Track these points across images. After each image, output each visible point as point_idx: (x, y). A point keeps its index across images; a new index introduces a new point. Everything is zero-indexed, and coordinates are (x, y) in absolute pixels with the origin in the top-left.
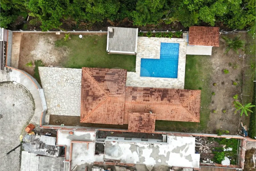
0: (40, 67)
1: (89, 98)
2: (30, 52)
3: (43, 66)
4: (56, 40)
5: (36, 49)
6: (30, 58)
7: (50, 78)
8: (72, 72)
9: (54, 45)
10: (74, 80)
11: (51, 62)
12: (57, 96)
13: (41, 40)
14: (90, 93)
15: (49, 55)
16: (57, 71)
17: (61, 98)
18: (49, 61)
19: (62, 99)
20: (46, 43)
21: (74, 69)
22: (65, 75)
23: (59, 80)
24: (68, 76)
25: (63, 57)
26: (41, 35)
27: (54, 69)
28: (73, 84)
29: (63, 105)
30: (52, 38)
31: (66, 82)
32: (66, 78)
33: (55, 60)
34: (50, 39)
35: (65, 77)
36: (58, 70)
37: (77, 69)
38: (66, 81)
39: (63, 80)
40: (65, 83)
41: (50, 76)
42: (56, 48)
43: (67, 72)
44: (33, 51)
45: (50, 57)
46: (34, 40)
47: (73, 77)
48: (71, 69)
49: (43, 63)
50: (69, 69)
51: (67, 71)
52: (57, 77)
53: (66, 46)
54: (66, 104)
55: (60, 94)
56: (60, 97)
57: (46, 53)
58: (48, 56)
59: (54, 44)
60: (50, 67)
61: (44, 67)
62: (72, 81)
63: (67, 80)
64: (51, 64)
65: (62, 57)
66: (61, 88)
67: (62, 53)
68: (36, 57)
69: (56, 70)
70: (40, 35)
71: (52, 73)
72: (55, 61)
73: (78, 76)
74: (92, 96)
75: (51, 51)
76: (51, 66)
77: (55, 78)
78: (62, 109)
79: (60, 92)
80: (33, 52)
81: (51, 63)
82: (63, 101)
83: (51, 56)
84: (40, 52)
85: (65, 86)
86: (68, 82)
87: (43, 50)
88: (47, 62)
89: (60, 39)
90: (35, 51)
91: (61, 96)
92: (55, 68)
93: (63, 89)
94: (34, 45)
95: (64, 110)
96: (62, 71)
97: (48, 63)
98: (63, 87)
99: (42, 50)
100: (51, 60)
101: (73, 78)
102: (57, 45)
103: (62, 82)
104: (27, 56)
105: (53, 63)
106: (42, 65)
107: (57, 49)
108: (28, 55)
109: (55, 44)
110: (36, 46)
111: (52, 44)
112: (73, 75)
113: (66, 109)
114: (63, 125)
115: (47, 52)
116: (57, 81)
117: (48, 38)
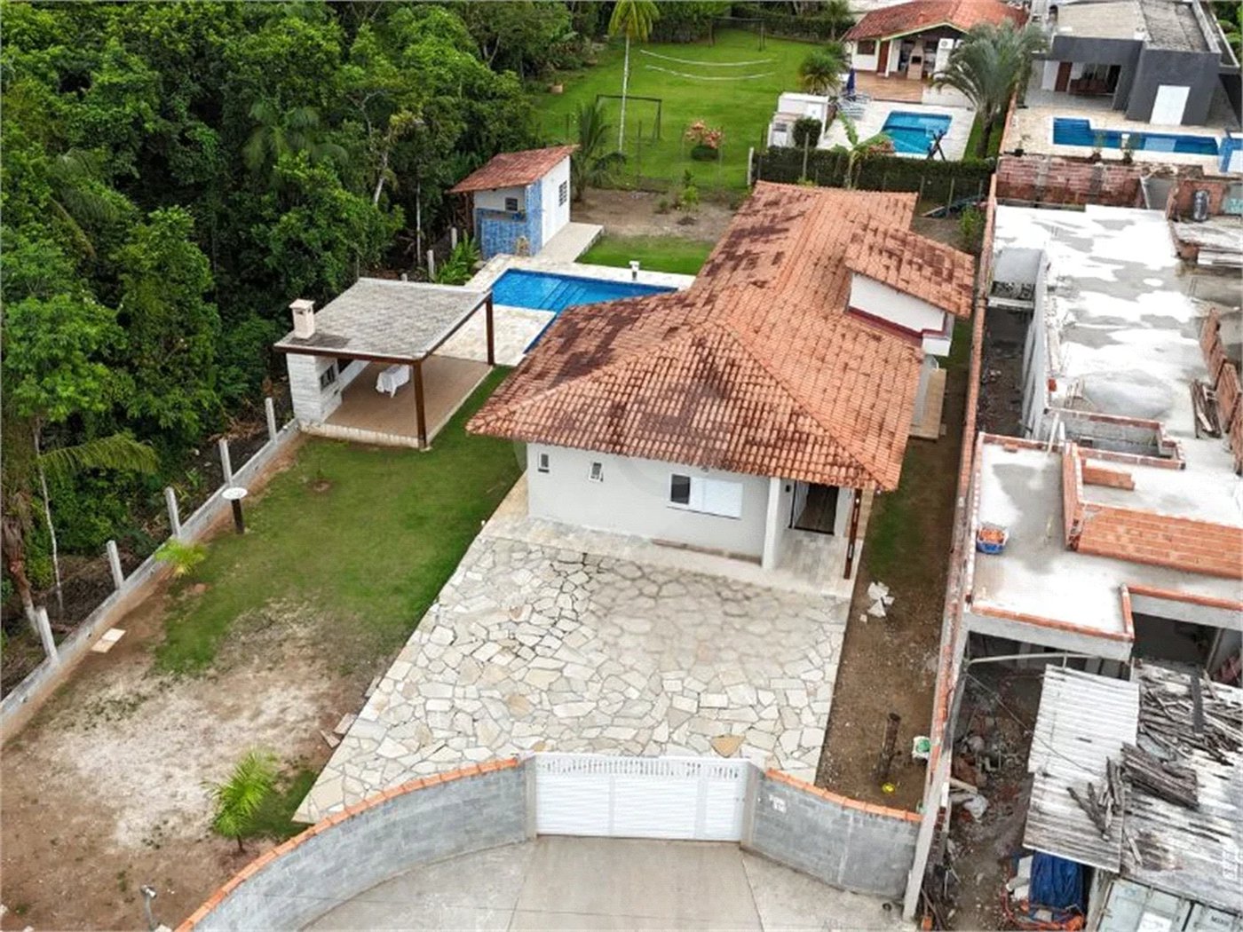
0: (303, 808)
1: (699, 420)
2: (111, 851)
3: (306, 778)
4: (148, 661)
5: (113, 804)
6: (163, 864)
7: (447, 754)
8: (459, 609)
9: (176, 680)
10: (528, 609)
11: (306, 718)
12: (634, 739)
13: (73, 750)
14: (673, 409)
15: (243, 721)
16: (411, 689)
17: (658, 714)
18: (290, 737)
19: (671, 706)
20: (126, 721)
21: (446, 590)
22: (467, 650)
23: (496, 694)
24: (483, 634)
25: (314, 645)
26: (24, 742)
27: (380, 707)
28: (561, 617)
29: (726, 715)
30: (110, 679)
31: (525, 652)
32: (491, 649)
33: (308, 691)
34: (119, 690)
35: (481, 656)
36: (400, 687)
37: (457, 579)
38: (517, 656)
39: (506, 669)
40: (538, 662)
41: (426, 752)
42: (212, 672)
43: (451, 633)
44: (122, 824)
45: (262, 720)
46: (25, 798)
47: (505, 607)
48: (434, 608)
49: (281, 776)
50: (428, 620)
51: (444, 635)
52: (458, 703)
53: (240, 617)
54: (722, 690)
55: (616, 715)
56: (649, 721)
57: (210, 744)
58: (241, 729)
59: (166, 680)
60: (342, 737)
61: (320, 780)
62: (535, 618)
63: (513, 648)
64: (329, 721)
65: (309, 651)
66: (570, 696)
67: (281, 645)
68: (187, 821)
69: (396, 699)
70: (19, 748)
71: (410, 730)
72: (312, 699)
73: (512, 584)
74: (692, 399)
75: (213, 707)
76: (341, 729)
77: (463, 721)
78: (769, 726)
79: (596, 708)
80: (129, 832)
81: (316, 724)
82: (686, 704)
83: (257, 713)
84: (169, 777)
85: (560, 670)
86: (531, 641)
87: (168, 756)
88: (287, 749)
89: (163, 637)
90: (128, 812)
91: (639, 709)
92: (376, 697)
93: (579, 687)
94: (71, 811)
95: (772, 713)
96: (422, 661)
97: (302, 740)
98: (568, 679)
99: (158, 761)
100: (291, 718)
101: (516, 611)
102: (189, 662)
103: (517, 676)
104: (124, 888)
105: (323, 708)
106: (290, 792)
107: (225, 671)
108: (121, 875)
109: (179, 671)
110: (95, 792)
111: (162, 687)
112: (493, 604)
113: (766, 697)
114: (918, 740)
115: (207, 731)
116: (496, 710)
117: (93, 698)
